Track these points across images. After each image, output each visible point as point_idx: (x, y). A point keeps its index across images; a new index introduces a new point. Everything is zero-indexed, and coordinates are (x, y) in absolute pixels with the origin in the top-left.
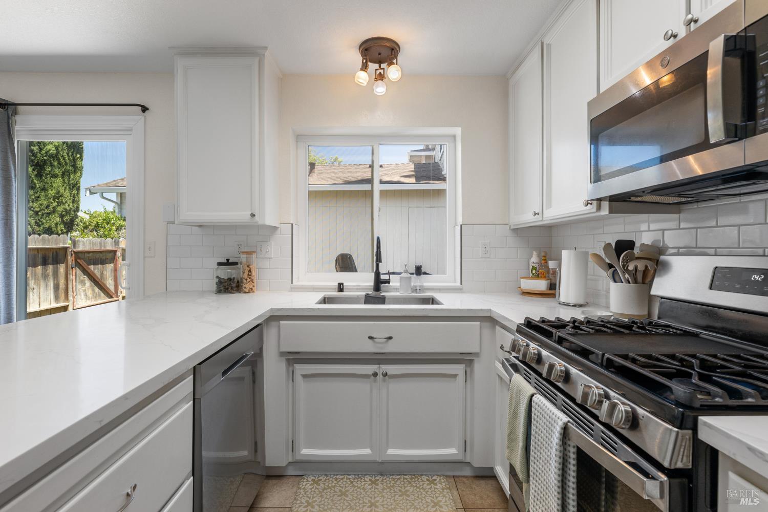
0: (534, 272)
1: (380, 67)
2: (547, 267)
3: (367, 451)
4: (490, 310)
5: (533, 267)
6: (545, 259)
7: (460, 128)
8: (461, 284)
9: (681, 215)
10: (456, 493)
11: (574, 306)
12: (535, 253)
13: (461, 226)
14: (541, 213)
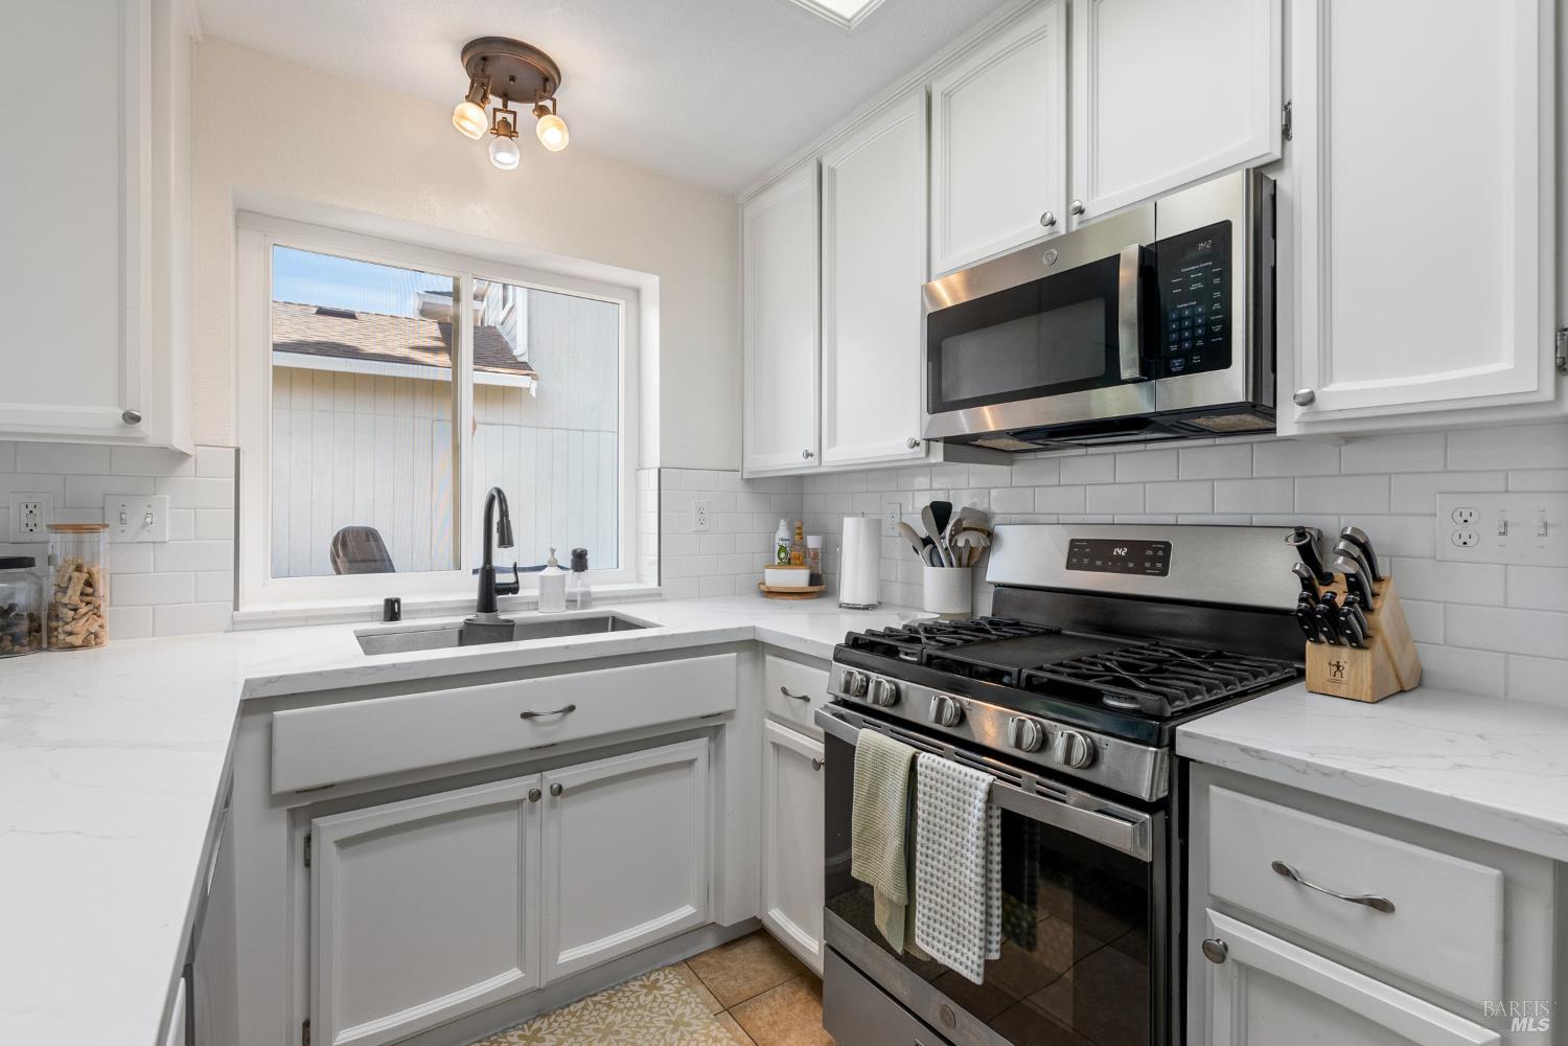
0: (783, 555)
1: (505, 105)
2: (803, 545)
3: (514, 974)
4: (754, 628)
5: (781, 547)
6: (799, 533)
7: (657, 278)
8: (659, 585)
9: (1014, 467)
10: (701, 988)
11: (866, 608)
12: (783, 523)
13: (659, 470)
14: (816, 453)
